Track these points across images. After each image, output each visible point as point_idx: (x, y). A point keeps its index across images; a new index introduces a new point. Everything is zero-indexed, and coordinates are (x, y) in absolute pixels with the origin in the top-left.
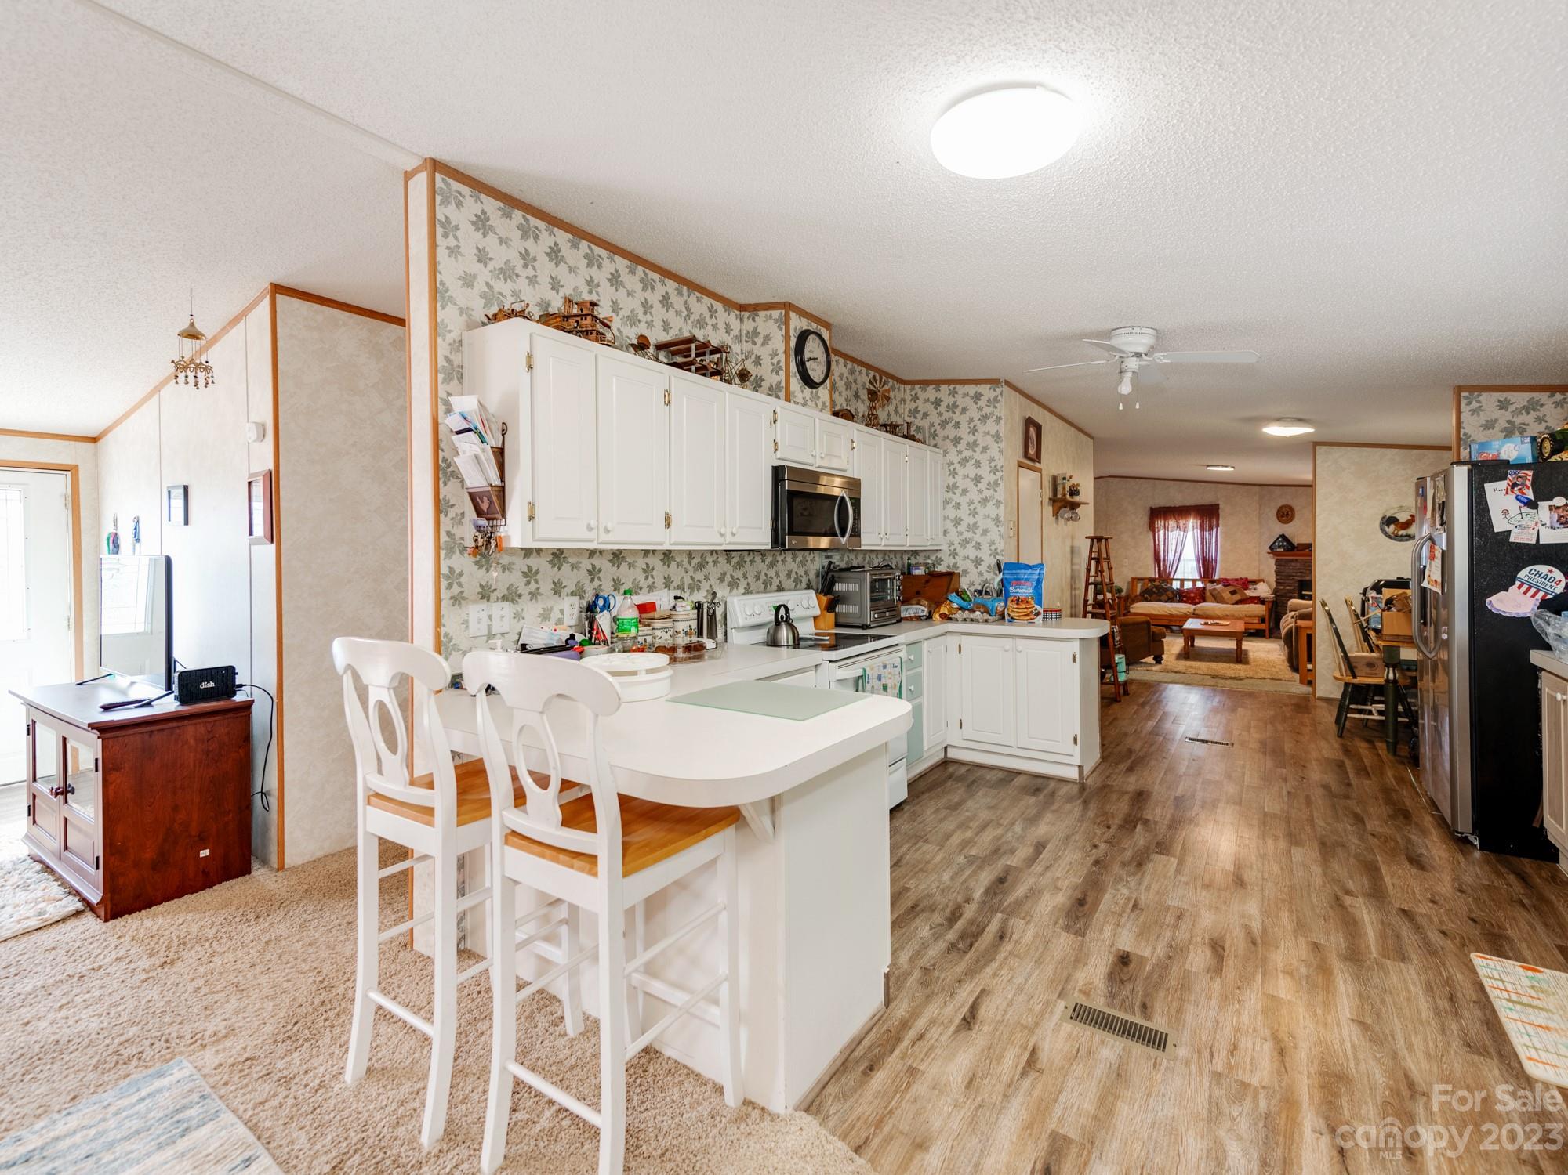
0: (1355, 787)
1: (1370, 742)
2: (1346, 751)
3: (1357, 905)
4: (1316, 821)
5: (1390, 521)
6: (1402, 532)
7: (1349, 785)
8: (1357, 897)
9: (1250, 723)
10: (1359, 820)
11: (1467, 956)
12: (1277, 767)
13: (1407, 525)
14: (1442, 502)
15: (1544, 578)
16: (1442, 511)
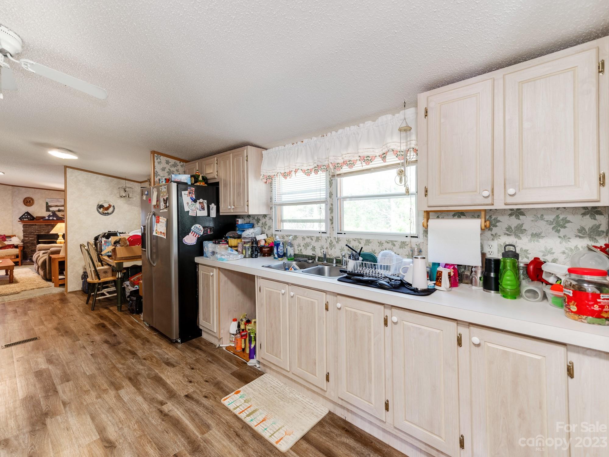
0: (118, 335)
1: (107, 308)
2: (101, 317)
3: (171, 409)
4: (117, 366)
5: (101, 206)
6: (106, 212)
7: (115, 335)
8: (167, 403)
9: (41, 319)
10: (133, 353)
11: (220, 403)
12: (74, 341)
13: (107, 209)
14: (165, 198)
15: (198, 229)
16: (165, 201)
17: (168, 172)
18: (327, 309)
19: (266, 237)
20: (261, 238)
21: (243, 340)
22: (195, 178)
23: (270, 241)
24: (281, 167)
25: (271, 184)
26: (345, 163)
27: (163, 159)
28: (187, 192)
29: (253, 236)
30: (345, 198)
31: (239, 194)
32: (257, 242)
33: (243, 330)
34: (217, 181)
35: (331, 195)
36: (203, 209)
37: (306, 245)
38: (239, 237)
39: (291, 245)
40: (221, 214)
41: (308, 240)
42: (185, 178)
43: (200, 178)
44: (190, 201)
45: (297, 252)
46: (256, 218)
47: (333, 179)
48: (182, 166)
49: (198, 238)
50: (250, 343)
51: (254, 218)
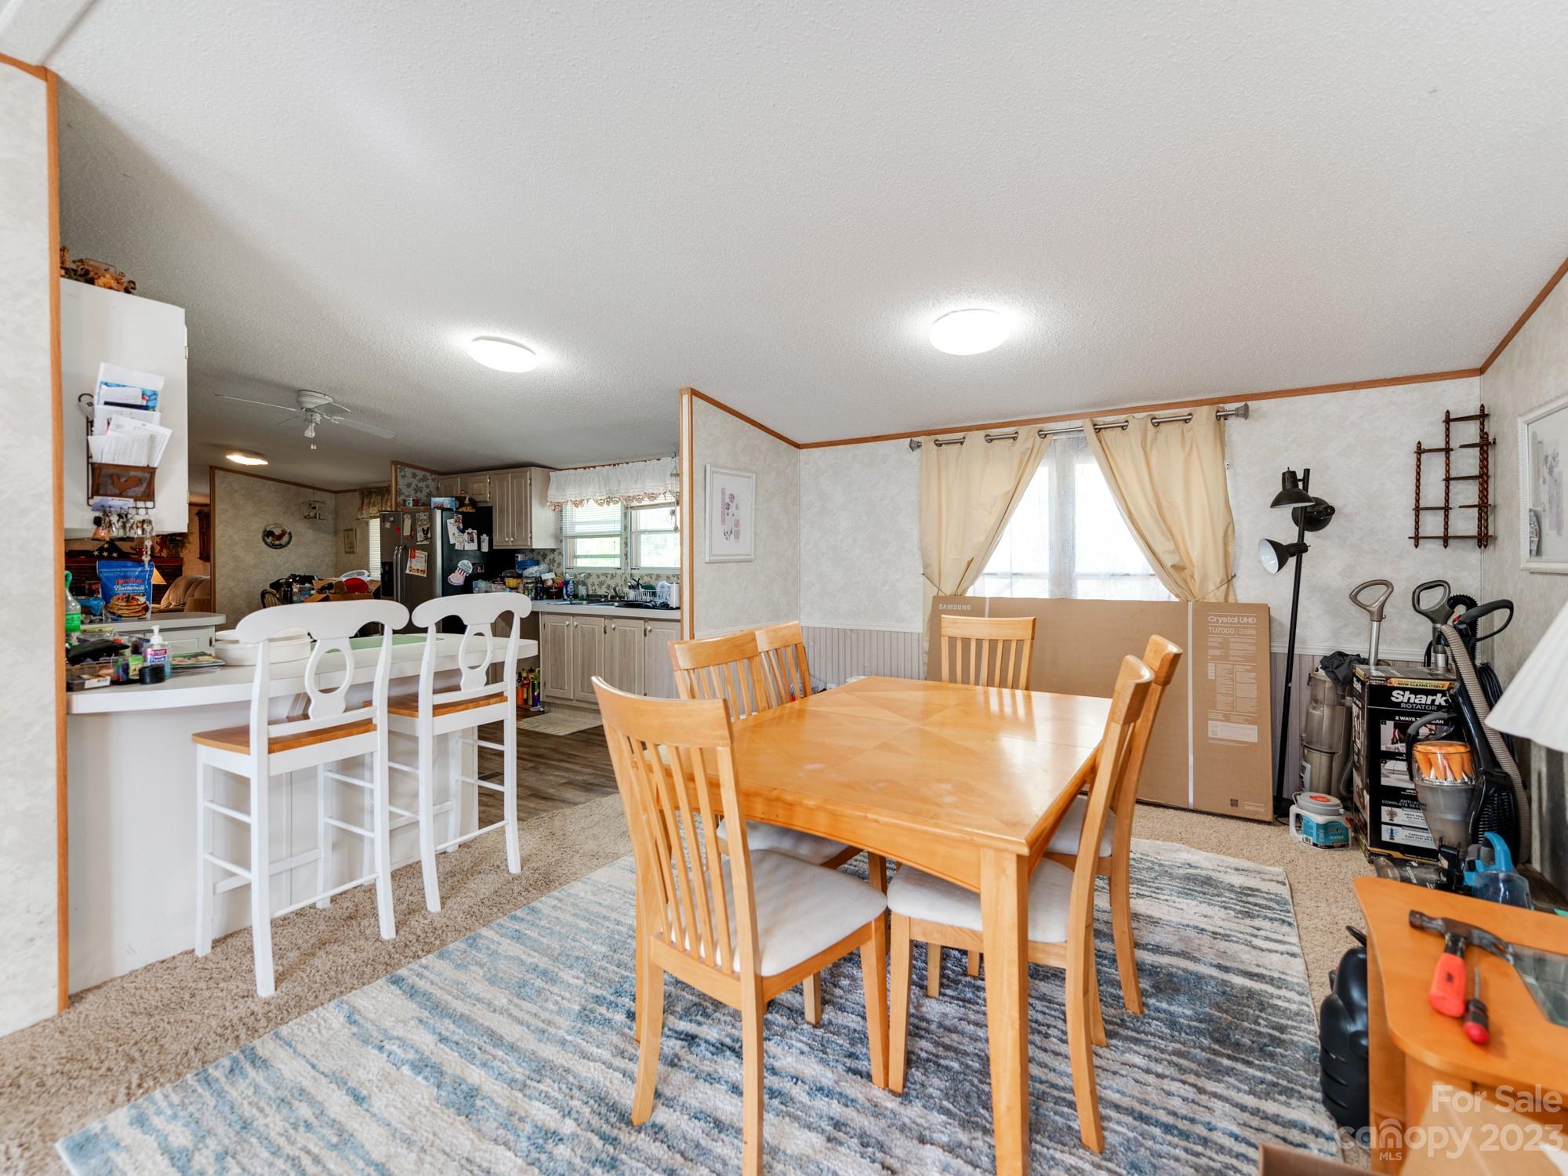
5: (268, 534)
6: (277, 542)
14: (425, 527)
15: (466, 565)
16: (425, 532)
17: (415, 489)
18: (605, 632)
19: (554, 576)
20: (548, 577)
21: (525, 690)
22: (460, 500)
23: (559, 581)
24: (571, 494)
25: (561, 511)
26: (634, 497)
27: (408, 471)
28: (453, 521)
29: (538, 575)
30: (644, 532)
31: (520, 524)
32: (543, 582)
33: (525, 678)
34: (490, 505)
35: (626, 528)
36: (472, 541)
37: (601, 584)
38: (520, 576)
39: (584, 584)
40: (495, 548)
41: (603, 578)
42: (446, 501)
43: (467, 502)
44: (456, 531)
45: (590, 593)
46: (542, 553)
47: (627, 510)
48: (433, 480)
49: (466, 577)
50: (533, 691)
51: (539, 553)
